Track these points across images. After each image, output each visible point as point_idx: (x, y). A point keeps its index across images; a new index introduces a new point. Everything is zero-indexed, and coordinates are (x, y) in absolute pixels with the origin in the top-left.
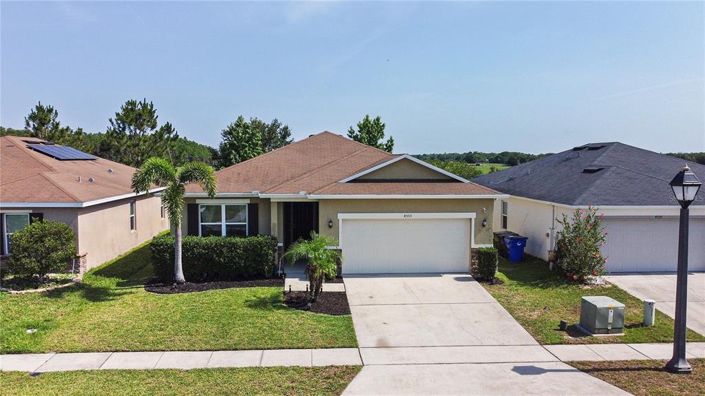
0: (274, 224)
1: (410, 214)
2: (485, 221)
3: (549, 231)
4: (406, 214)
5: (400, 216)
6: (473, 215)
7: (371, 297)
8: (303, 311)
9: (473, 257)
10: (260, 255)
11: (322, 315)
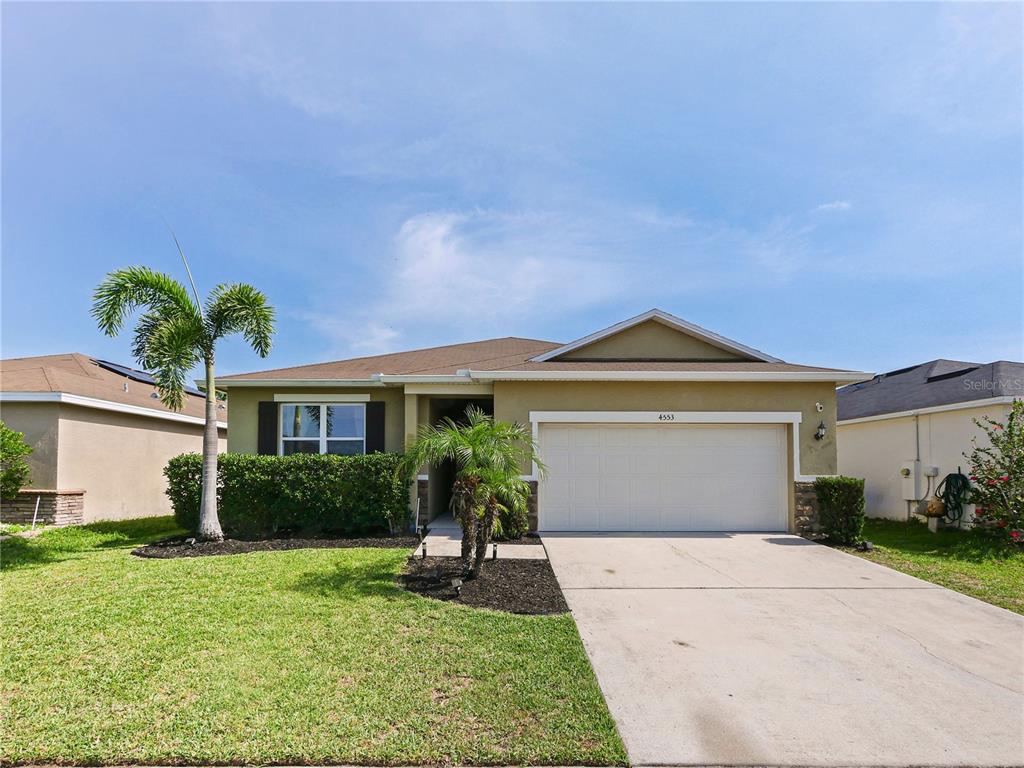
0: (411, 436)
1: (670, 413)
2: (821, 427)
3: (911, 467)
4: (663, 413)
5: (652, 417)
6: (796, 418)
7: (611, 572)
8: (437, 601)
9: (798, 499)
10: (374, 487)
11: (488, 611)
